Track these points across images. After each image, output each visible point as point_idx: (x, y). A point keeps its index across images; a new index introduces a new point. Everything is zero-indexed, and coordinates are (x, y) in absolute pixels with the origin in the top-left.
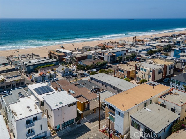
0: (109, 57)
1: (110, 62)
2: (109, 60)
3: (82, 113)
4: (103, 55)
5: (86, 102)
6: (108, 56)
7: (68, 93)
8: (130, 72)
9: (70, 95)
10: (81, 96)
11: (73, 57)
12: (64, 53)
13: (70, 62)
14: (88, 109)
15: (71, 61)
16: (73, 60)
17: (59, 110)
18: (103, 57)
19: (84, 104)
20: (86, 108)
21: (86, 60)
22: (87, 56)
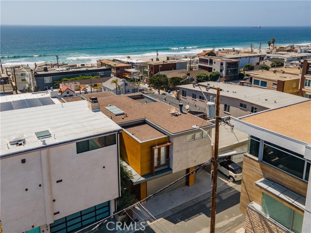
0: (224, 66)
1: (225, 77)
2: (224, 72)
3: (145, 183)
4: (211, 62)
5: (160, 143)
6: (222, 64)
7: (90, 104)
8: (285, 83)
9: (95, 110)
10: (144, 122)
11: (145, 66)
12: (128, 63)
13: (138, 78)
14: (167, 167)
15: (141, 75)
16: (143, 74)
17: (23, 161)
18: (211, 66)
19: (151, 146)
20: (159, 165)
21: (173, 71)
22: (176, 63)
